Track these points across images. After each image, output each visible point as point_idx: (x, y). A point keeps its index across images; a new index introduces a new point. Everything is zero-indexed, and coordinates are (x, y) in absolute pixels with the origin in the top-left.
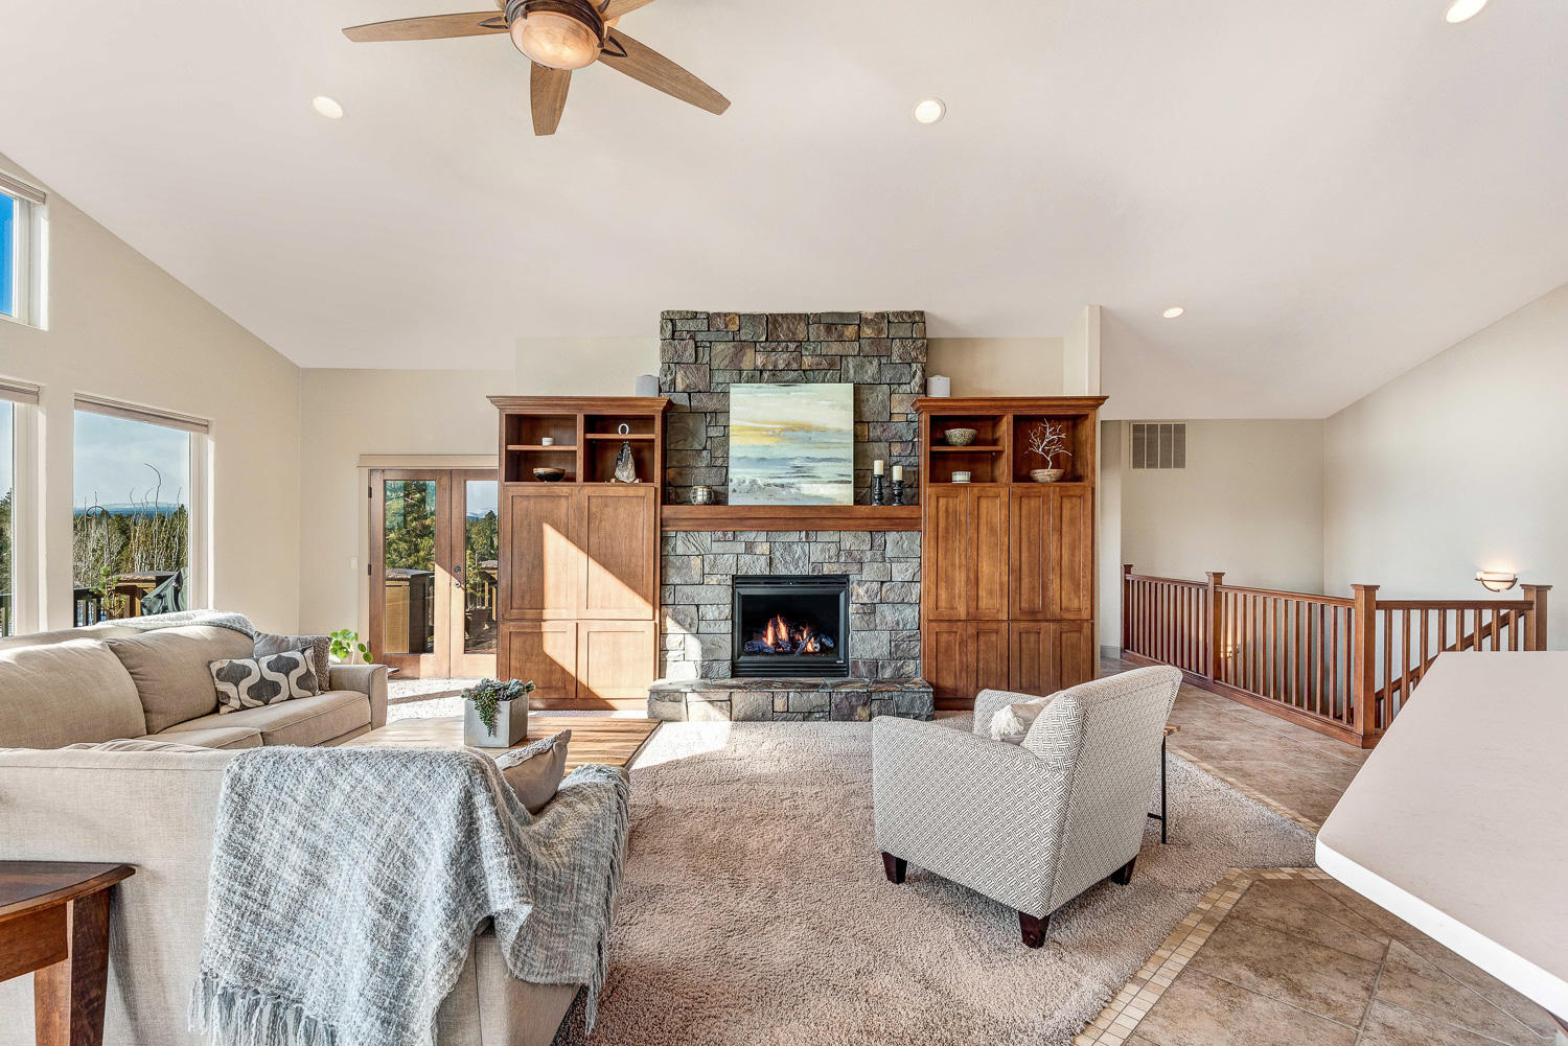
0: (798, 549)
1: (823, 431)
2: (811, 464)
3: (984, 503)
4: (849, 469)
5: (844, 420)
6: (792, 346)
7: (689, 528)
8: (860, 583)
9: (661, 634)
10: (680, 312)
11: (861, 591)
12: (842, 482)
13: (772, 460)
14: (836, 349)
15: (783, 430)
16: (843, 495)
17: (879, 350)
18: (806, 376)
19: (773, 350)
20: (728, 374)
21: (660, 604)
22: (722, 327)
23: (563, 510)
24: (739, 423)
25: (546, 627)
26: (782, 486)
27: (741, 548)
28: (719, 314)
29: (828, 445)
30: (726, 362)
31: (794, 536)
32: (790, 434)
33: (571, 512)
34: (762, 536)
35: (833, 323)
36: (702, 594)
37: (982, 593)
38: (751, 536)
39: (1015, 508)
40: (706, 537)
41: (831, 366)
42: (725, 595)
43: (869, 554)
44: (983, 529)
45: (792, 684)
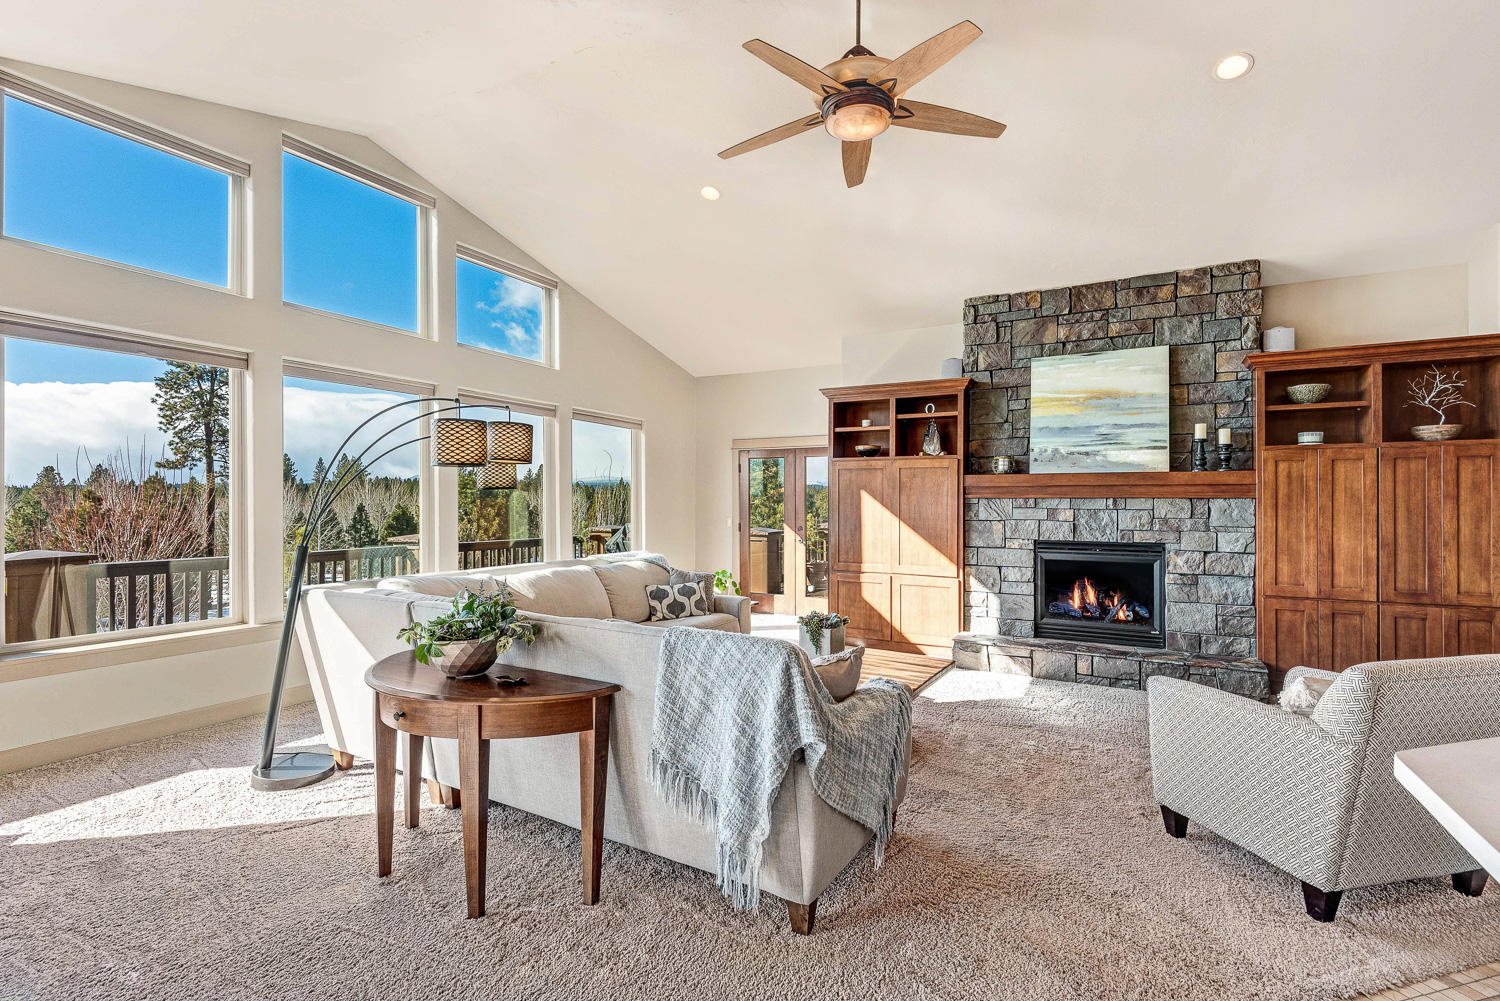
0: (1105, 517)
1: (1134, 397)
2: (1119, 431)
3: (1340, 468)
4: (1164, 435)
5: (1160, 384)
6: (1098, 315)
7: (990, 496)
8: (1177, 553)
9: (965, 591)
10: (981, 298)
11: (1180, 561)
12: (1155, 448)
13: (1076, 429)
14: (1148, 311)
15: (1087, 399)
16: (1159, 461)
17: (1202, 307)
18: (1113, 343)
19: (1077, 321)
20: (1029, 350)
21: (964, 564)
22: (1023, 306)
23: (879, 480)
24: (1040, 395)
25: (864, 578)
26: (1087, 454)
27: (1043, 514)
28: (1020, 295)
29: (1140, 411)
30: (1028, 338)
31: (1100, 504)
32: (1094, 402)
33: (885, 483)
34: (1065, 503)
35: (1145, 287)
36: (1003, 557)
37: (1340, 569)
38: (1053, 503)
39: (1386, 472)
40: (1007, 504)
41: (1143, 330)
42: (1028, 559)
43: (1189, 523)
44: (1340, 497)
45: (1097, 649)
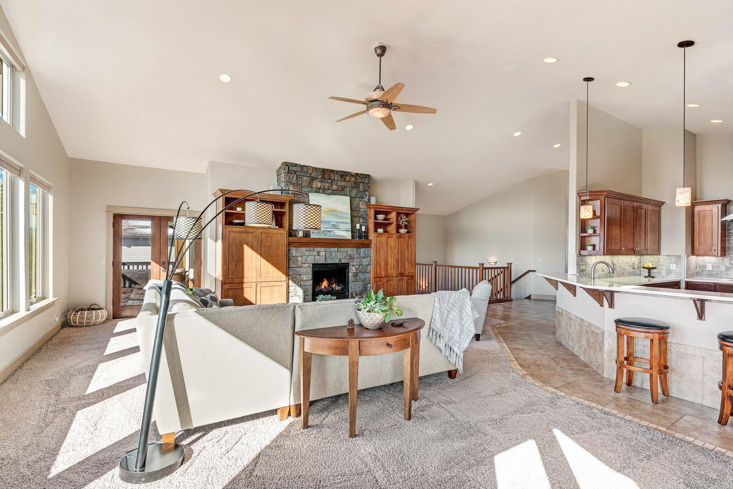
0: (334, 254)
1: (341, 213)
2: (338, 224)
3: (389, 239)
4: (349, 226)
5: (347, 209)
6: (330, 181)
7: (298, 246)
8: (353, 266)
9: (288, 287)
10: (290, 163)
11: (354, 268)
12: (347, 231)
13: (325, 222)
14: (343, 184)
15: (328, 211)
16: (348, 235)
17: (356, 185)
18: (334, 193)
19: (323, 182)
20: (308, 189)
21: (287, 275)
22: (306, 171)
23: (250, 238)
25: (245, 285)
26: (329, 231)
27: (316, 253)
28: (305, 166)
29: (343, 218)
30: (307, 184)
31: (333, 249)
32: (330, 213)
33: (254, 240)
34: (323, 249)
35: (343, 175)
36: (303, 270)
37: (389, 268)
38: (319, 249)
39: (397, 241)
40: (304, 249)
41: (342, 190)
42: (310, 271)
43: (356, 256)
44: (389, 247)
